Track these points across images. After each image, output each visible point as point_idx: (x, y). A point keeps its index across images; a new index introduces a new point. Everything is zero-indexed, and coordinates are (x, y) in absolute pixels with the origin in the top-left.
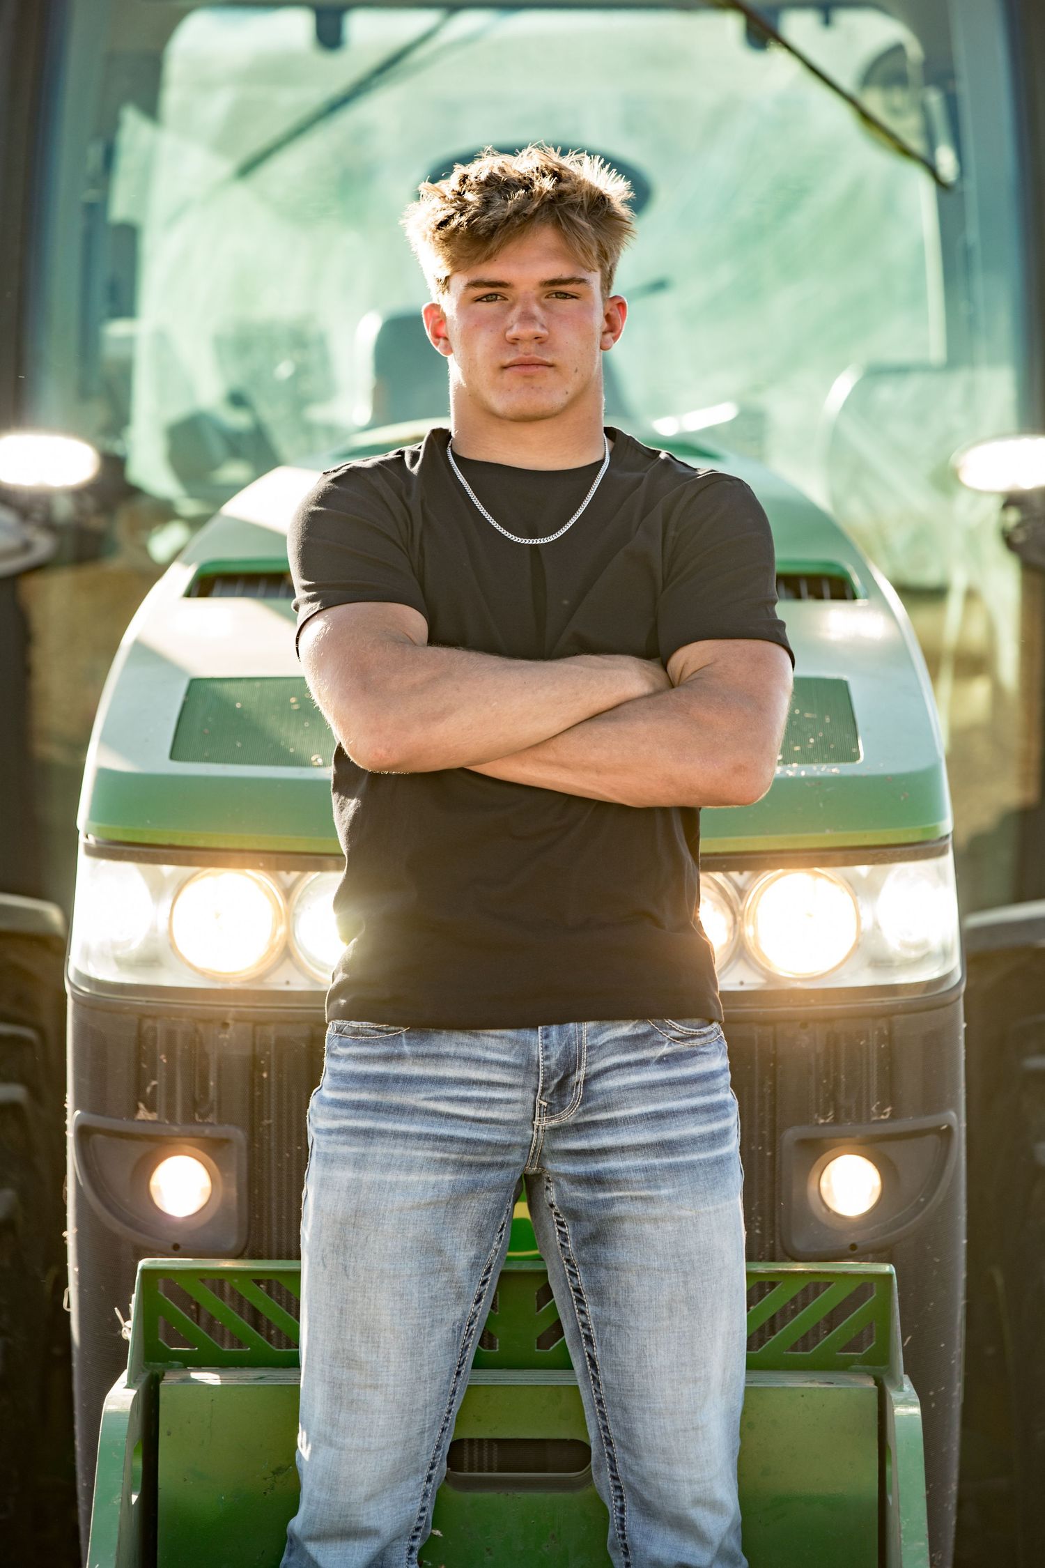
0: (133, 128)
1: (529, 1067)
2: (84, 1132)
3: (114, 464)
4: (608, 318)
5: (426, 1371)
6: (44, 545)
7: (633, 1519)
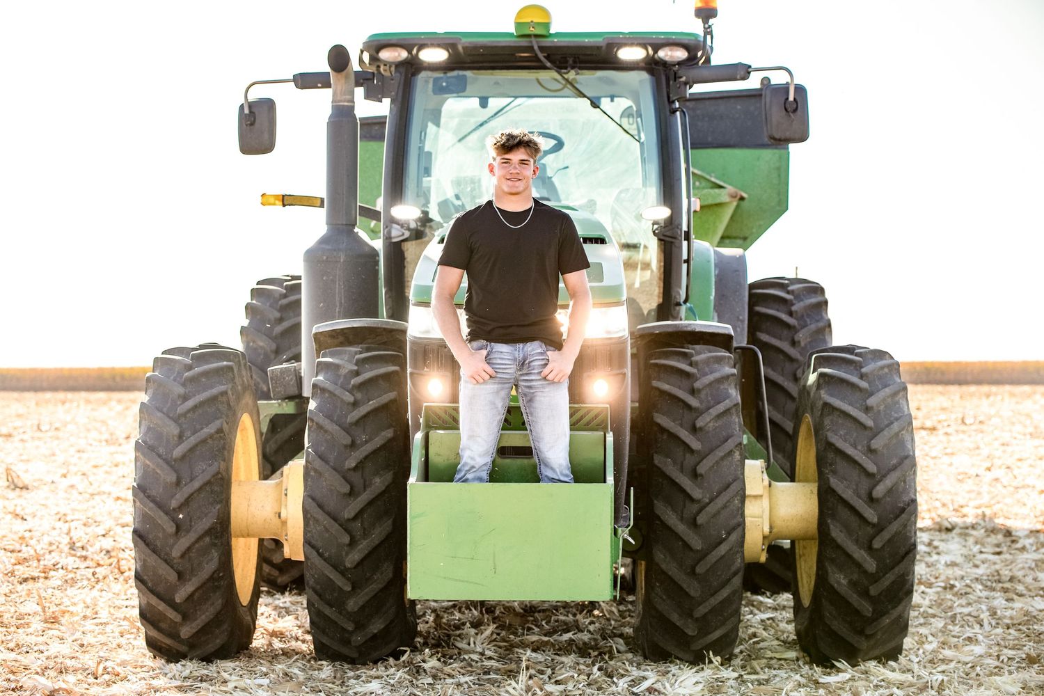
0: (431, 127)
1: (515, 359)
2: (411, 374)
3: (426, 213)
4: (534, 171)
5: (491, 432)
6: (407, 234)
7: (542, 467)
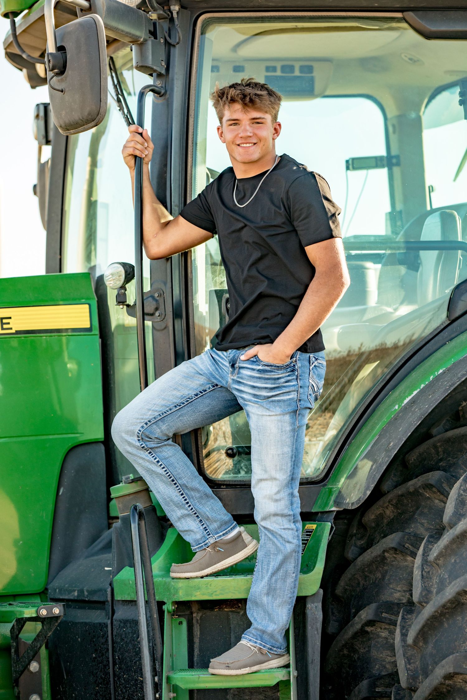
4: (275, 129)
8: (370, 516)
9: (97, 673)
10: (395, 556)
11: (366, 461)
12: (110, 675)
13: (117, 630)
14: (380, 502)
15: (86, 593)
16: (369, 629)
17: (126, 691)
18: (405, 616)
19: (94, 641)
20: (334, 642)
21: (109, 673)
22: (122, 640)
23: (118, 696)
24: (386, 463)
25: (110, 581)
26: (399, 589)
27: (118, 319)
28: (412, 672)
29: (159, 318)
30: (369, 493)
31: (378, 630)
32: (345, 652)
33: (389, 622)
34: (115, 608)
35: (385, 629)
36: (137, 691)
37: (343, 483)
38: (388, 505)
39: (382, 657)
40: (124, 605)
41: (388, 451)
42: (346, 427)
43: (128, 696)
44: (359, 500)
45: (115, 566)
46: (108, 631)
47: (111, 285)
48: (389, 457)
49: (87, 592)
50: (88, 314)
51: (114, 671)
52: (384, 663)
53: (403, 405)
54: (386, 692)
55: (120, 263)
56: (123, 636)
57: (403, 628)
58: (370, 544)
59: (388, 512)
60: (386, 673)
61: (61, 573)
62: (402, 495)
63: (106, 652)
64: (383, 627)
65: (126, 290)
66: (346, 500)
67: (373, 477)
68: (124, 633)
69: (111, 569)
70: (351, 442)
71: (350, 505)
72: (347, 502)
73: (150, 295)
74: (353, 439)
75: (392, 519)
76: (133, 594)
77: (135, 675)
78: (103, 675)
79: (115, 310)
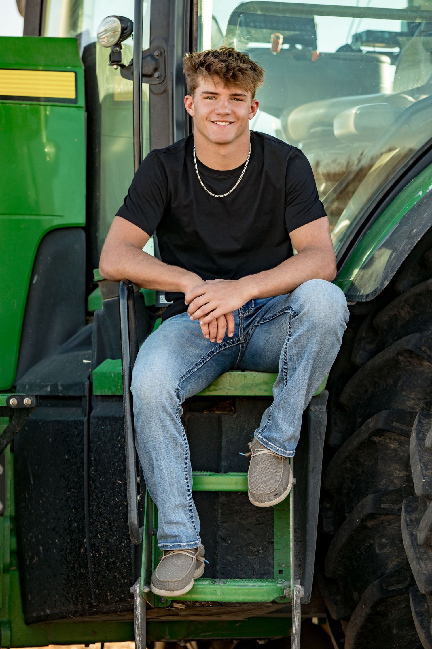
8: (383, 317)
9: (69, 476)
10: (410, 359)
11: (384, 250)
12: (83, 479)
13: (95, 427)
14: (395, 302)
15: (60, 388)
16: (376, 439)
17: (102, 496)
18: (422, 420)
19: (67, 441)
20: (336, 454)
21: (83, 476)
22: (100, 439)
23: (92, 501)
24: (408, 251)
25: (88, 375)
26: (412, 396)
27: (108, 89)
28: (429, 479)
29: (158, 80)
30: (387, 283)
31: (387, 441)
32: (348, 465)
33: (400, 432)
34: (93, 404)
35: (395, 440)
36: (114, 496)
37: (356, 275)
38: (404, 306)
39: (389, 471)
40: (103, 402)
41: (410, 238)
42: (361, 215)
43: (104, 501)
44: (375, 291)
45: (95, 357)
46: (83, 430)
47: (104, 43)
48: (412, 244)
49: (62, 387)
50: (73, 84)
51: (89, 474)
52: (391, 477)
53: (428, 191)
54: (393, 509)
55: (116, 17)
56: (101, 435)
57: (419, 432)
58: (381, 347)
59: (403, 313)
60: (393, 489)
61: (31, 369)
62: (420, 294)
63: (80, 453)
64: (393, 438)
65: (121, 48)
66: (360, 292)
67: (392, 267)
68: (102, 431)
69: (89, 361)
70: (365, 233)
71: (365, 297)
72: (361, 294)
73: (148, 54)
74: (368, 230)
75: (408, 321)
76: (114, 388)
77: (113, 478)
78: (77, 478)
79: (105, 80)
